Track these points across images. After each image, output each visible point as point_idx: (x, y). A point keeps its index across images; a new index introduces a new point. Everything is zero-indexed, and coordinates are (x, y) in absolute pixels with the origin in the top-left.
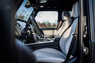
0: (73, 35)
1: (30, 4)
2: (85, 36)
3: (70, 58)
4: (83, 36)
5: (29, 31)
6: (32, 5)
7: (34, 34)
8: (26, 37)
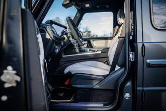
0: (119, 38)
1: (68, 2)
2: (131, 38)
3: (116, 70)
4: (129, 37)
5: (65, 36)
6: (72, 3)
7: (71, 39)
8: (62, 44)
